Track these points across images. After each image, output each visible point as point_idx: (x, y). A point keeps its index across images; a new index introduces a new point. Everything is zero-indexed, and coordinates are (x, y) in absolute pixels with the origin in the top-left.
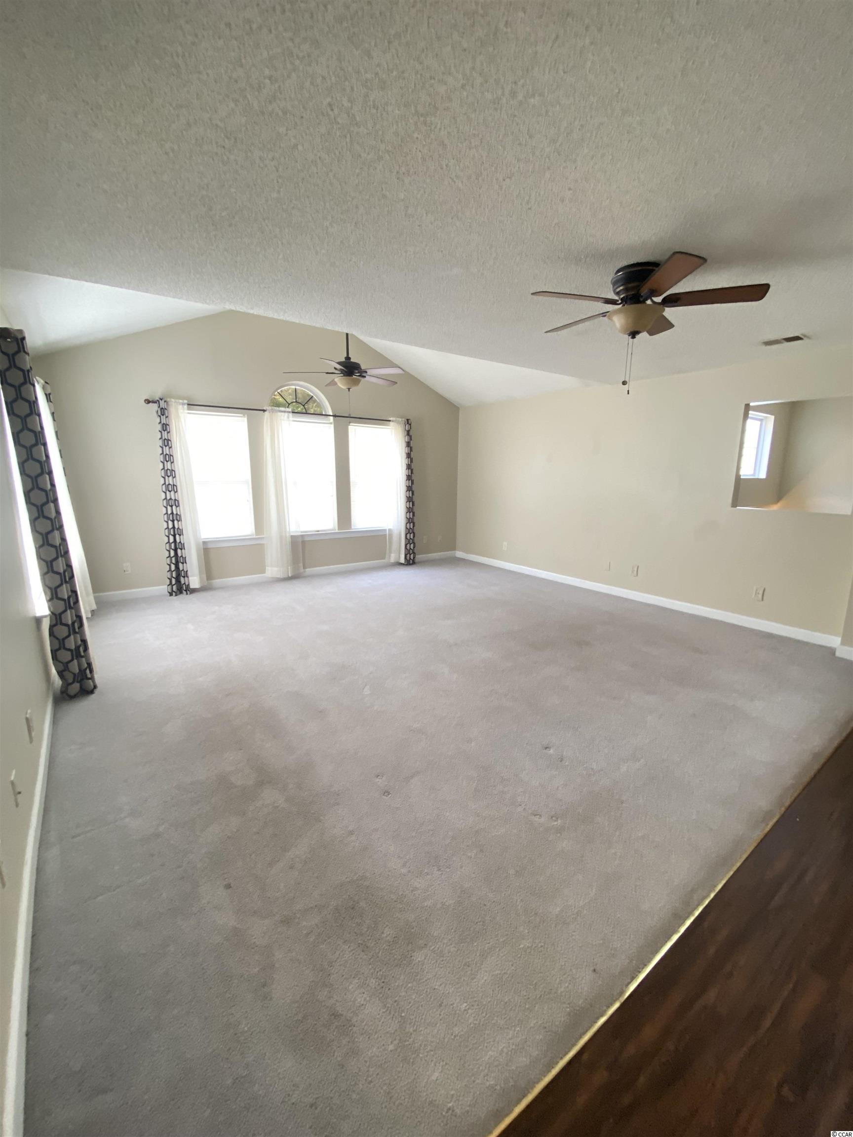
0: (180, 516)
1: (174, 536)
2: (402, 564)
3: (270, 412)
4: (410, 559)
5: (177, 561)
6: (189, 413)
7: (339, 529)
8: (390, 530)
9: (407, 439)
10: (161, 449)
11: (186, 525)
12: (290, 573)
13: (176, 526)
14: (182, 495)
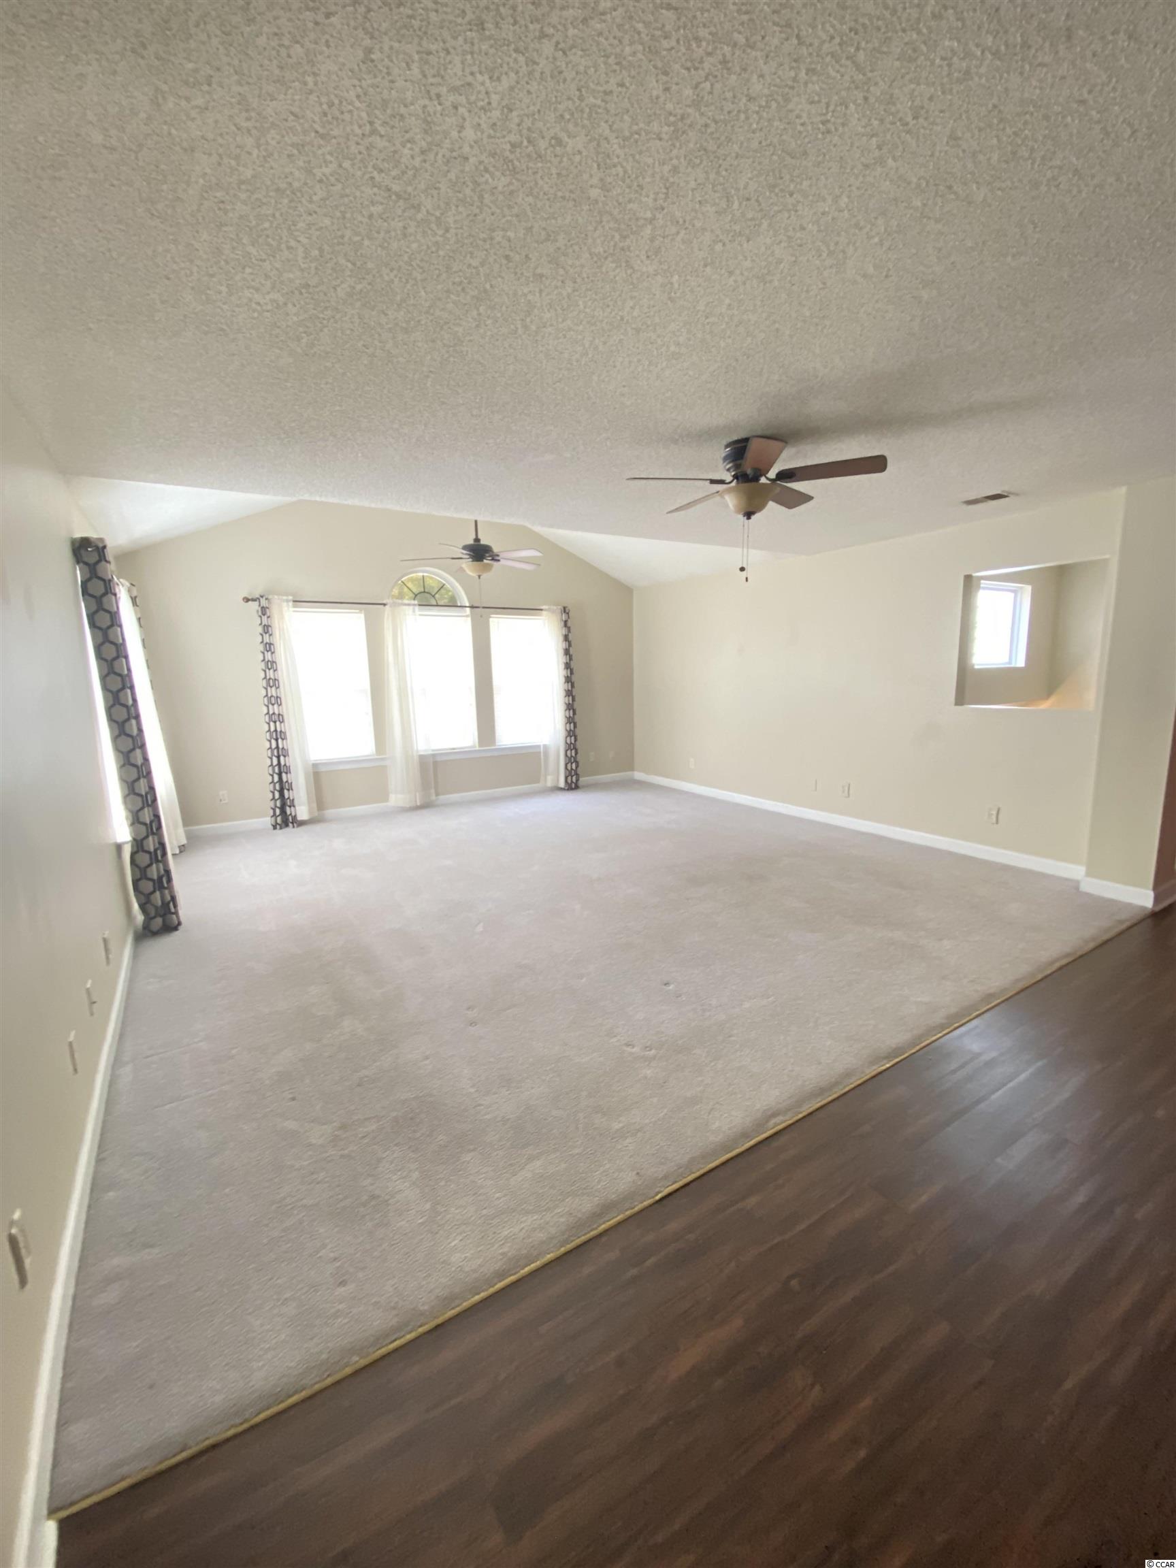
0: (285, 733)
1: (278, 757)
2: (561, 789)
3: (391, 606)
4: (572, 781)
5: (282, 788)
6: (294, 611)
7: (480, 746)
8: (545, 746)
9: (564, 631)
10: (262, 655)
11: (291, 744)
12: (418, 801)
13: (280, 746)
14: (287, 709)
